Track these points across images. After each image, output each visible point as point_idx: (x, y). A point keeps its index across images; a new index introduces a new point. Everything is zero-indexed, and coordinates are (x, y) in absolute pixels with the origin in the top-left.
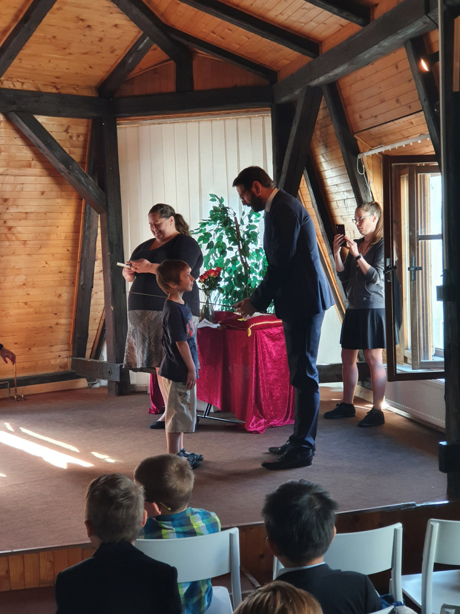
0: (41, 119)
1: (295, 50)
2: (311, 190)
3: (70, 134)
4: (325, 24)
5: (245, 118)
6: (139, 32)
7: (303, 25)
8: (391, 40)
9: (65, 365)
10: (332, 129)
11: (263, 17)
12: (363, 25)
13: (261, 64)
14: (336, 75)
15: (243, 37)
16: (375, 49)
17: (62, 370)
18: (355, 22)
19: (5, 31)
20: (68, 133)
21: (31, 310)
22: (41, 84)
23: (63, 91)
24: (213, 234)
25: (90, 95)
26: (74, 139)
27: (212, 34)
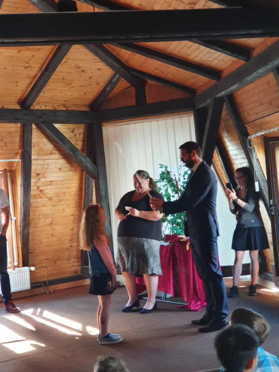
0: (57, 126)
1: (206, 77)
2: (220, 158)
3: (75, 134)
4: (223, 61)
5: (178, 118)
6: (113, 72)
7: (210, 62)
8: (264, 68)
9: (77, 271)
10: (231, 122)
11: (186, 59)
12: (247, 61)
13: (186, 86)
14: (232, 90)
15: (174, 71)
16: (255, 74)
17: (75, 274)
18: (241, 59)
19: (35, 77)
20: (73, 133)
21: (56, 238)
22: (57, 106)
23: (70, 109)
24: (162, 189)
25: (86, 110)
26: (78, 136)
27: (156, 70)
